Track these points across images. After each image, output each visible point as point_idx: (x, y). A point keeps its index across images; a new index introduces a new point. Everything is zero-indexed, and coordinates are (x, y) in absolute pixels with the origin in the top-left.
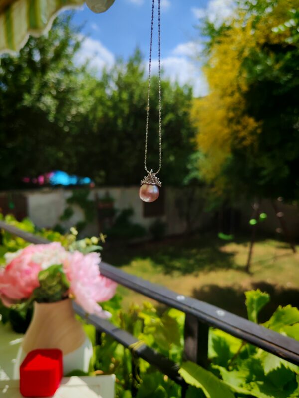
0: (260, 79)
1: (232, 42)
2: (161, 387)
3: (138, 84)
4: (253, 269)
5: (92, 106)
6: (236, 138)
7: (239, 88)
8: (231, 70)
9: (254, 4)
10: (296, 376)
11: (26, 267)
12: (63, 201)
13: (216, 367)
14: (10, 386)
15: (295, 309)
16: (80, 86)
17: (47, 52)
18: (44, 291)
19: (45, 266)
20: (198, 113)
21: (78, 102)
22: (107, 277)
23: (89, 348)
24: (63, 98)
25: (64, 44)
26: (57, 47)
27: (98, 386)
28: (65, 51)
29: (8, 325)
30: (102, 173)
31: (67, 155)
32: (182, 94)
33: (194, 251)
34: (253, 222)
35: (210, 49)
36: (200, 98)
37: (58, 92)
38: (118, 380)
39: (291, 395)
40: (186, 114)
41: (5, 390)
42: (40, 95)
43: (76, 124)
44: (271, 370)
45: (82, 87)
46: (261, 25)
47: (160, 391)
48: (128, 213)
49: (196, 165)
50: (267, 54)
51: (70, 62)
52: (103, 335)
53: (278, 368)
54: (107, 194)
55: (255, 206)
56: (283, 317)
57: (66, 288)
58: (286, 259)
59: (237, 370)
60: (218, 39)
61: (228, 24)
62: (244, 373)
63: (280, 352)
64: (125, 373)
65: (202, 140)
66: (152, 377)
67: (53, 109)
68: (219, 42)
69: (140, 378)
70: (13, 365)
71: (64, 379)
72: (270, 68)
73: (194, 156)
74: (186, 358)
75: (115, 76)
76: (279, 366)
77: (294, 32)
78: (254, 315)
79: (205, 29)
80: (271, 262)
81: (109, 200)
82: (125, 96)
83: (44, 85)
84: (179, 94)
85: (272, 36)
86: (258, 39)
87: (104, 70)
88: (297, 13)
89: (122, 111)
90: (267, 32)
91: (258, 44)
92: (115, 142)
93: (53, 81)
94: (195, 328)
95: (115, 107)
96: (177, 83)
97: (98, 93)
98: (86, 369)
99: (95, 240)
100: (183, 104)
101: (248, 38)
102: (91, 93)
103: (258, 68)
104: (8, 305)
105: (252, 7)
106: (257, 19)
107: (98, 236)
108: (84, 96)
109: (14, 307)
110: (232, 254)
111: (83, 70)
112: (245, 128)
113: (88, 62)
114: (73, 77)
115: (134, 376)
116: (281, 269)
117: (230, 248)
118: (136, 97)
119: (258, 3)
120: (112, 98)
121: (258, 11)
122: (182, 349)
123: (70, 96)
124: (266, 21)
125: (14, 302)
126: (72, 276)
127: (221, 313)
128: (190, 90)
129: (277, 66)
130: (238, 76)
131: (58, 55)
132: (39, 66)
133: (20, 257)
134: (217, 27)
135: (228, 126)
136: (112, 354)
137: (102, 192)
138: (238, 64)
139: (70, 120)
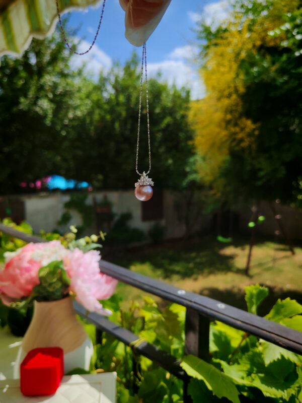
0: (256, 81)
1: (229, 44)
2: (162, 383)
3: (135, 88)
4: (253, 271)
5: (90, 109)
6: (234, 140)
7: (236, 90)
8: (229, 72)
9: (250, 6)
10: (297, 368)
11: (25, 264)
12: (61, 206)
13: (218, 361)
14: (9, 385)
15: (294, 301)
16: (77, 89)
17: (44, 55)
18: (44, 288)
19: (45, 263)
20: (195, 115)
21: (75, 105)
22: (108, 274)
23: (89, 347)
24: (60, 101)
25: (60, 47)
26: (53, 50)
27: (100, 383)
28: (61, 54)
29: (7, 328)
30: (100, 177)
31: (65, 160)
32: (179, 97)
33: (193, 255)
34: (251, 224)
35: (207, 51)
36: (198, 101)
37: (55, 95)
38: (119, 379)
39: (292, 386)
40: (183, 117)
41: (5, 390)
42: (37, 98)
43: (73, 127)
44: (272, 361)
45: (79, 90)
46: (257, 28)
47: (162, 387)
48: (127, 217)
49: (194, 168)
50: (263, 56)
51: (66, 65)
52: (104, 334)
53: (278, 359)
54: (105, 198)
55: (254, 209)
56: (282, 310)
57: (66, 286)
58: (285, 261)
59: (239, 364)
60: (214, 41)
61: (224, 27)
62: (245, 366)
63: (281, 341)
64: (126, 372)
65: (201, 142)
66: (154, 374)
67: (50, 113)
68: (216, 45)
69: (142, 376)
70: (12, 368)
71: (65, 378)
72: (266, 70)
73: (192, 160)
74: (187, 352)
75: (113, 79)
76: (280, 358)
77: (289, 35)
78: (254, 309)
79: (201, 32)
80: (270, 265)
81: (107, 204)
82: (122, 98)
83: (41, 88)
84: (176, 96)
85: (268, 39)
86: (254, 41)
87: (101, 73)
88: (292, 16)
89: (120, 115)
90: (263, 34)
91: (254, 46)
92: (112, 145)
93: (50, 84)
94: (196, 322)
95: (112, 111)
96: (174, 86)
97: (95, 97)
98: (87, 368)
99: (94, 238)
100: (180, 107)
101: (245, 40)
102: (88, 96)
103: (255, 70)
104: (7, 304)
105: (248, 10)
106: (253, 22)
107: (98, 234)
108: (81, 99)
109: (14, 305)
110: (231, 257)
111: (80, 73)
112: (242, 129)
113: (84, 65)
114: (69, 80)
115: (135, 374)
116: (280, 271)
117: (229, 251)
118: (133, 100)
119: (254, 6)
120: (109, 102)
121: (253, 14)
122: (183, 344)
123: (66, 99)
124: (262, 24)
125: (13, 300)
126: (72, 273)
127: (221, 306)
128: (188, 93)
129: (274, 68)
130: (235, 78)
131: (55, 58)
132: (35, 69)
133: (19, 256)
134: (213, 30)
135: (226, 128)
136: (113, 353)
137: (100, 196)
138: (235, 66)
139: (67, 124)
